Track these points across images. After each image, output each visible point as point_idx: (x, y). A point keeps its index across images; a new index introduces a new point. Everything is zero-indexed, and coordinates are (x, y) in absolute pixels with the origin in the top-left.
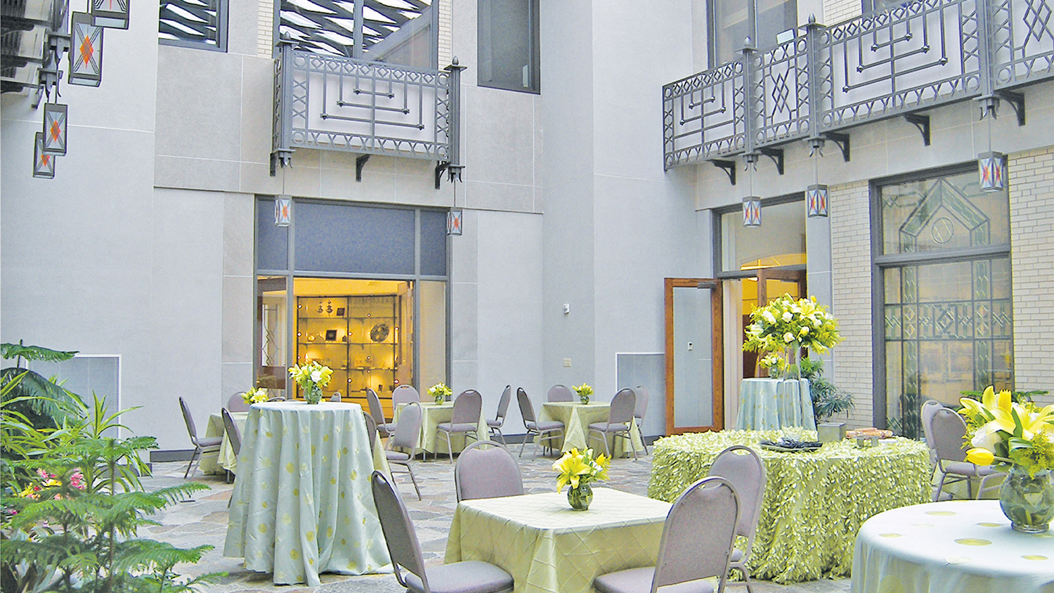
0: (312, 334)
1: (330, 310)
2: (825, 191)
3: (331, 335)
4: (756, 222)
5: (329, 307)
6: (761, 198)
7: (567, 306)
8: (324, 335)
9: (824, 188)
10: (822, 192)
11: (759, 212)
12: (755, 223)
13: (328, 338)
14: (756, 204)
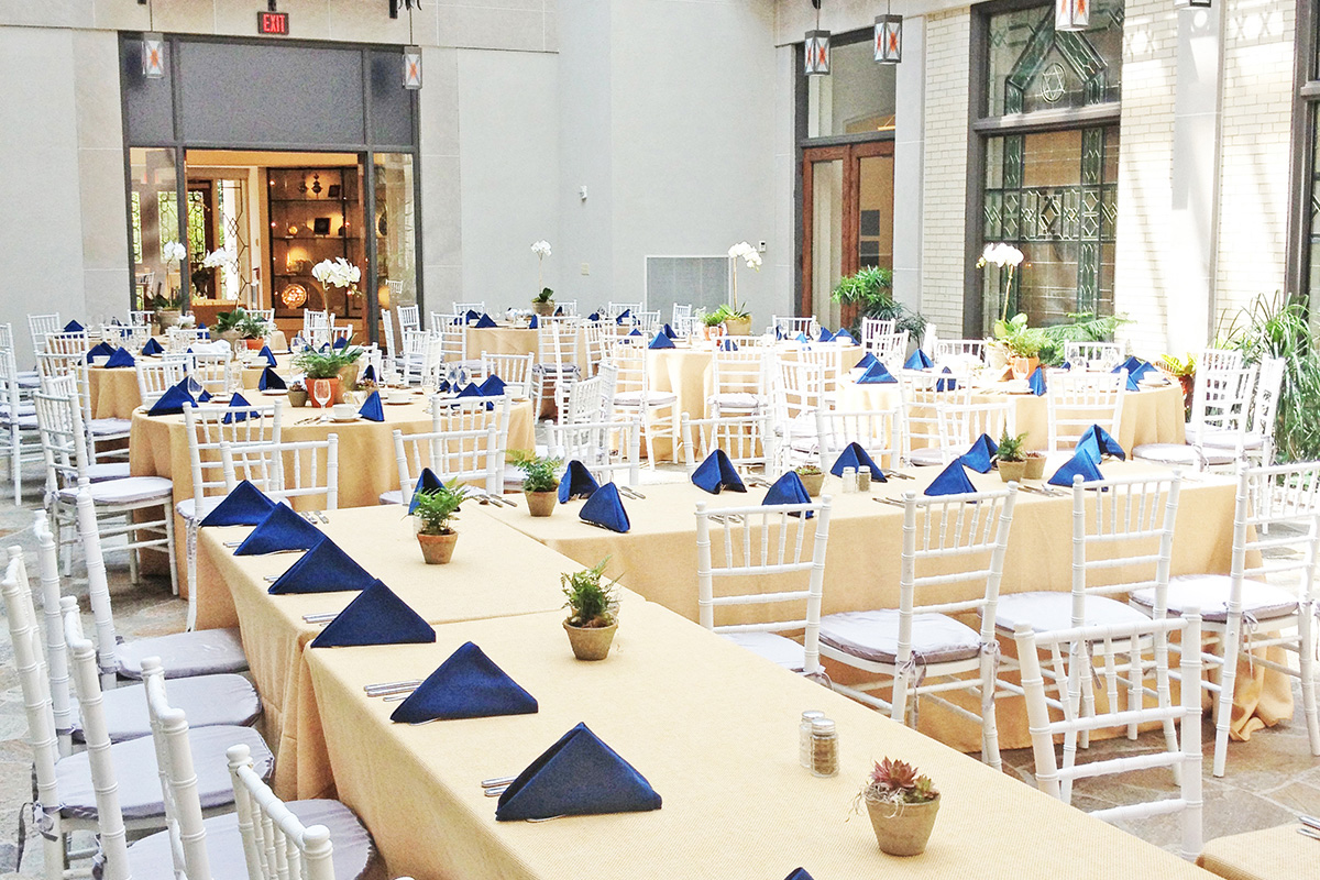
0: (294, 224)
1: (317, 189)
2: (897, 25)
3: (322, 226)
4: (822, 68)
5: (317, 184)
6: (832, 33)
7: (584, 189)
8: (311, 225)
9: (898, 19)
10: (893, 26)
11: (827, 52)
12: (819, 70)
13: (317, 230)
14: (822, 41)
